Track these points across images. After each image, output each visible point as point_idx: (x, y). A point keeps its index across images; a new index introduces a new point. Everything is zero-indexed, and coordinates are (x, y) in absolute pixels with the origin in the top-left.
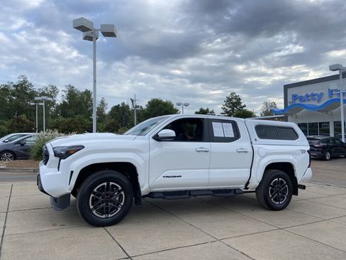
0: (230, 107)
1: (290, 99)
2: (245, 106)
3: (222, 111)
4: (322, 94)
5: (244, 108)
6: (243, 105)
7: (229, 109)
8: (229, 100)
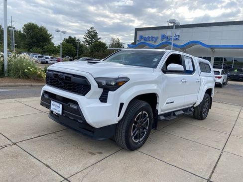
0: (90, 38)
1: (138, 39)
2: (100, 38)
3: (84, 40)
4: (157, 37)
5: (99, 40)
6: (98, 37)
7: (89, 39)
8: (89, 32)
